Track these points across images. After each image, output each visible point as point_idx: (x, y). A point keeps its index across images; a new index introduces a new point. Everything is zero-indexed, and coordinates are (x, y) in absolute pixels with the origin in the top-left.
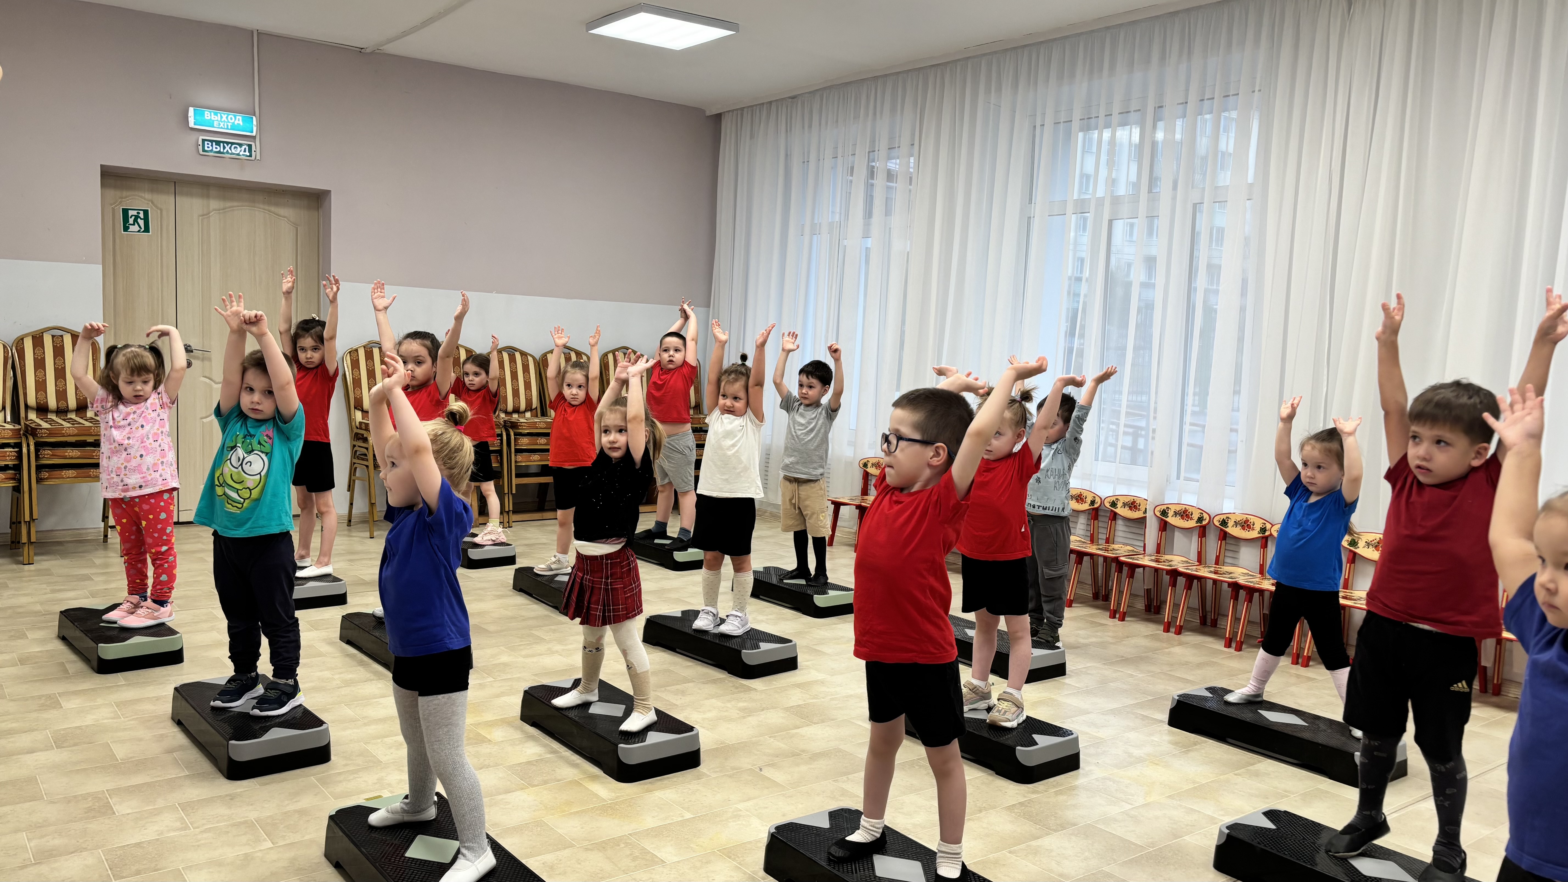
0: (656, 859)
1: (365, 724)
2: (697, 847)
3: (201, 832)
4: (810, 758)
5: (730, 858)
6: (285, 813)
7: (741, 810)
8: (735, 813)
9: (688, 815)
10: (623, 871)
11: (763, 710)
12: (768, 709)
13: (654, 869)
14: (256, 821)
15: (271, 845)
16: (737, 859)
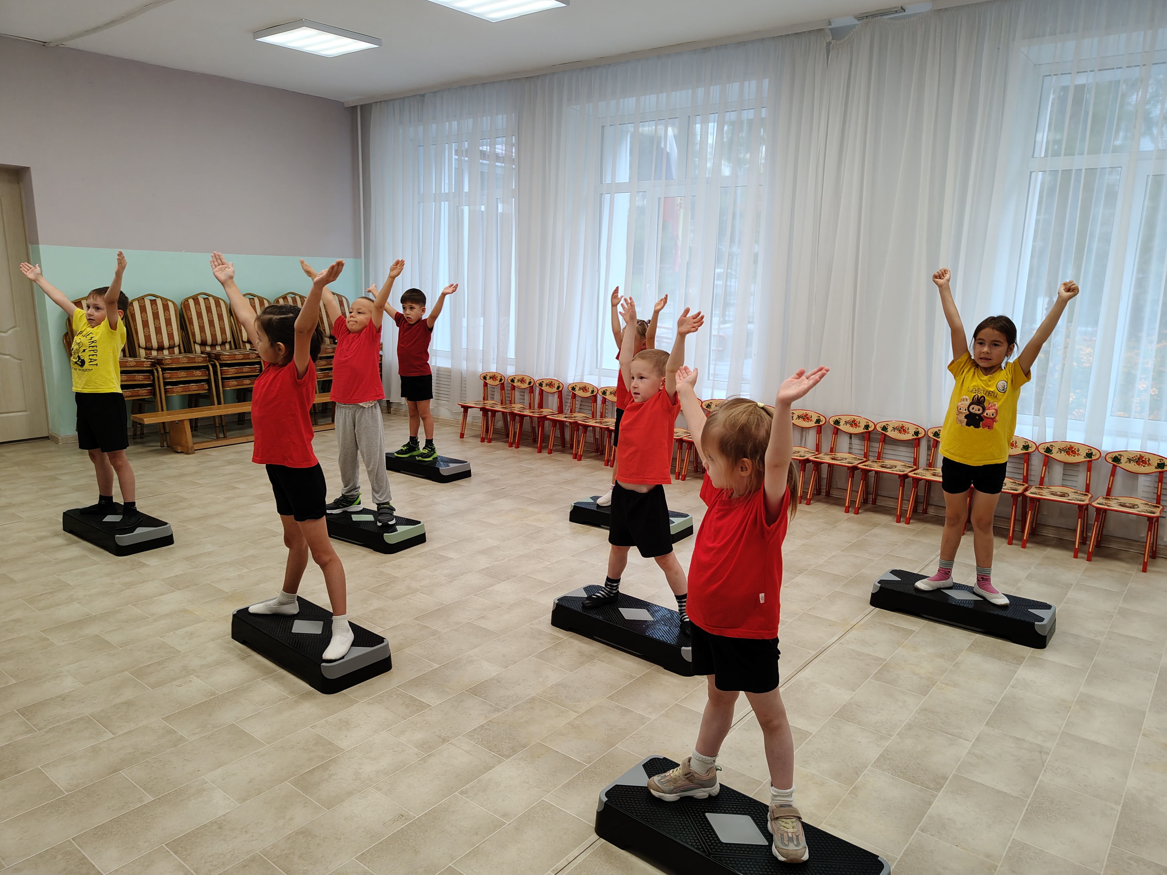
0: (423, 704)
1: (154, 620)
2: (450, 690)
3: (47, 732)
4: (508, 608)
5: (476, 696)
6: (114, 706)
7: (472, 656)
8: (469, 659)
9: (436, 666)
10: (402, 717)
11: (462, 575)
12: (466, 573)
13: (424, 713)
14: (91, 716)
15: (112, 736)
16: (482, 695)
